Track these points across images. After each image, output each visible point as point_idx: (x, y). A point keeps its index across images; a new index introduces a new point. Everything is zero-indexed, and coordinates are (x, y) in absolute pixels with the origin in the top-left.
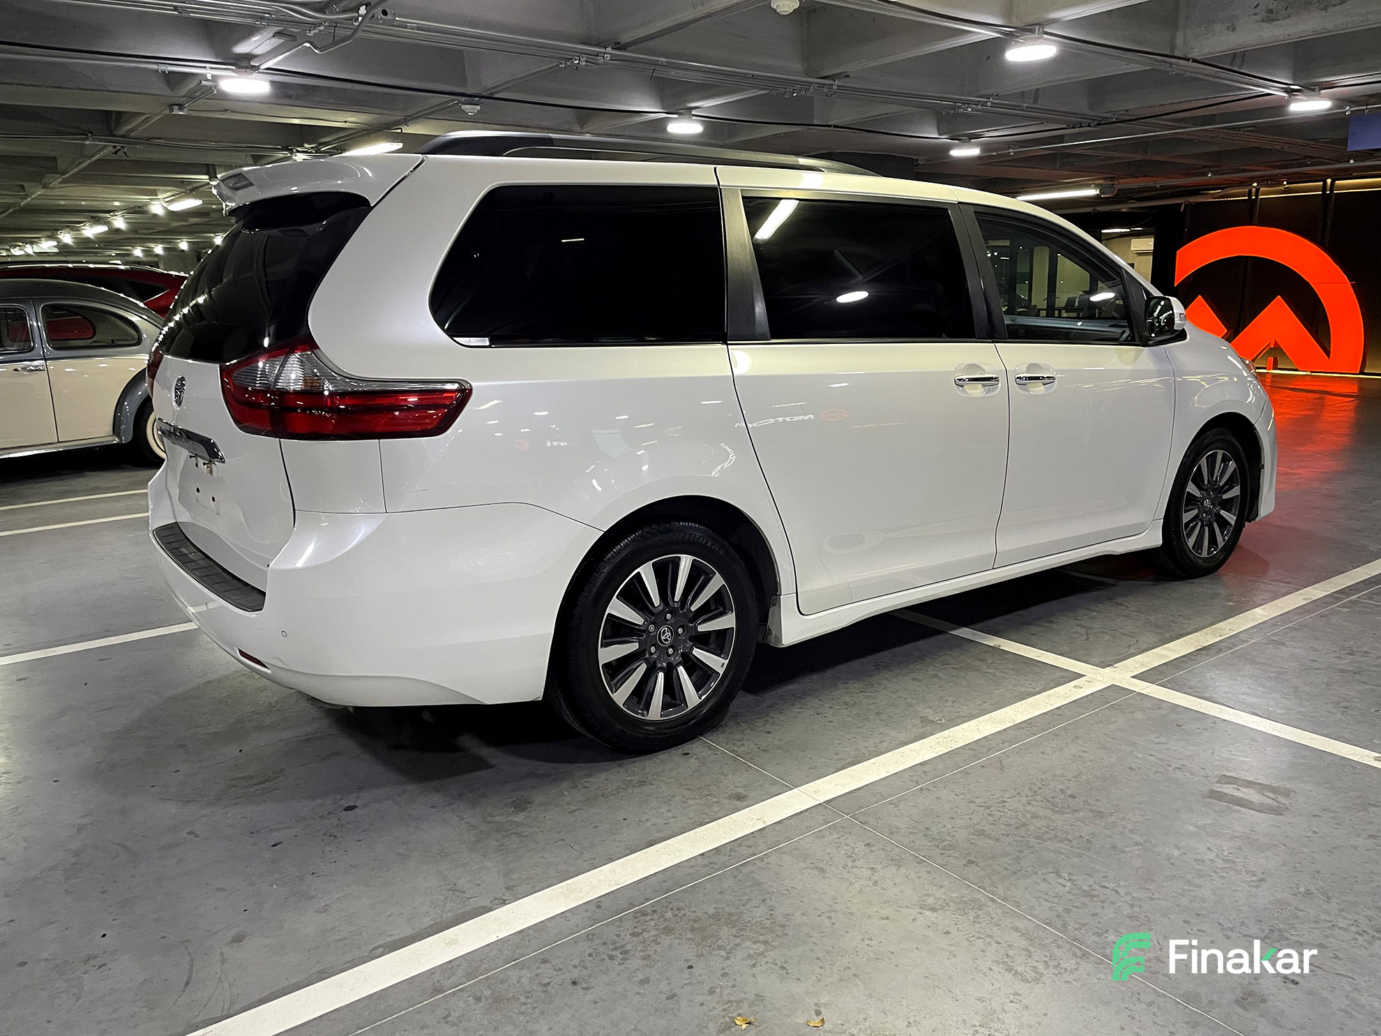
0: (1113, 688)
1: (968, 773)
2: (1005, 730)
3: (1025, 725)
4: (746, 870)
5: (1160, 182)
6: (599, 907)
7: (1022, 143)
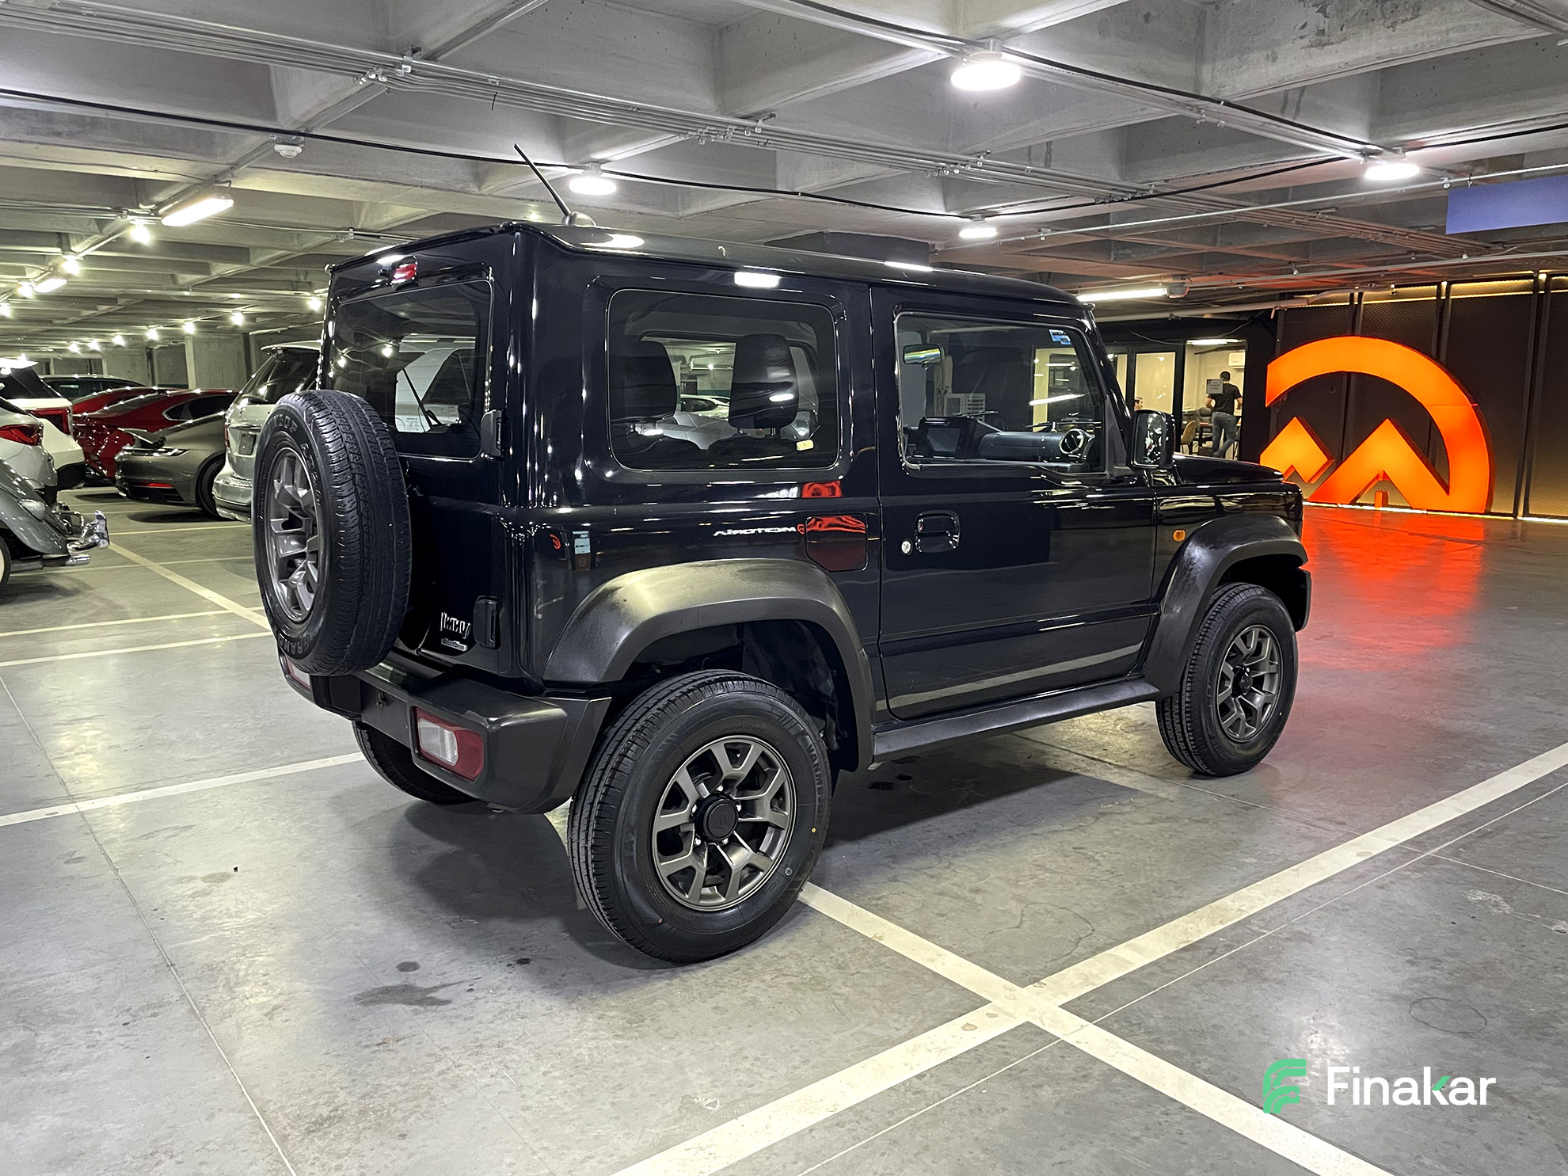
0: (1030, 1033)
2: (812, 1129)
5: (1239, 281)
7: (1055, 225)
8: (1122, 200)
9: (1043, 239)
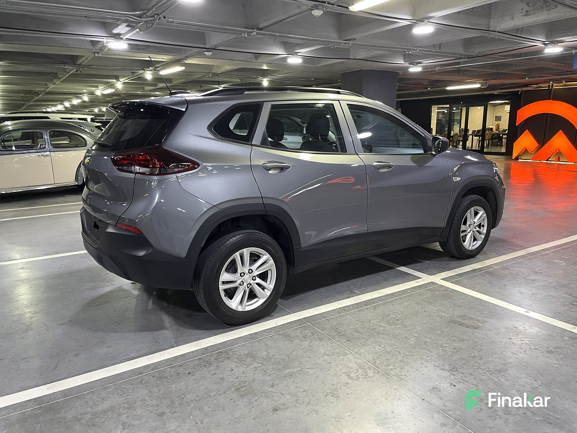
0: (432, 283)
1: (361, 311)
2: (382, 296)
3: (391, 295)
4: (264, 340)
5: (508, 82)
6: (206, 350)
7: (441, 66)
8: (465, 59)
9: (437, 70)
